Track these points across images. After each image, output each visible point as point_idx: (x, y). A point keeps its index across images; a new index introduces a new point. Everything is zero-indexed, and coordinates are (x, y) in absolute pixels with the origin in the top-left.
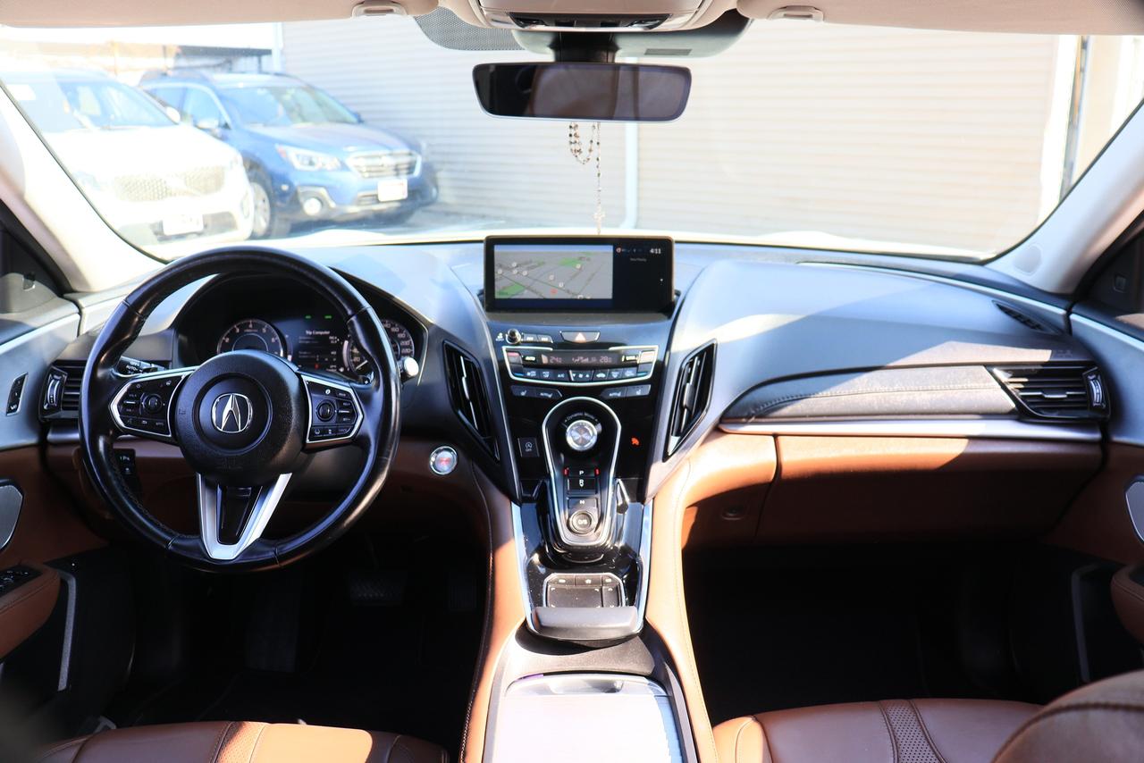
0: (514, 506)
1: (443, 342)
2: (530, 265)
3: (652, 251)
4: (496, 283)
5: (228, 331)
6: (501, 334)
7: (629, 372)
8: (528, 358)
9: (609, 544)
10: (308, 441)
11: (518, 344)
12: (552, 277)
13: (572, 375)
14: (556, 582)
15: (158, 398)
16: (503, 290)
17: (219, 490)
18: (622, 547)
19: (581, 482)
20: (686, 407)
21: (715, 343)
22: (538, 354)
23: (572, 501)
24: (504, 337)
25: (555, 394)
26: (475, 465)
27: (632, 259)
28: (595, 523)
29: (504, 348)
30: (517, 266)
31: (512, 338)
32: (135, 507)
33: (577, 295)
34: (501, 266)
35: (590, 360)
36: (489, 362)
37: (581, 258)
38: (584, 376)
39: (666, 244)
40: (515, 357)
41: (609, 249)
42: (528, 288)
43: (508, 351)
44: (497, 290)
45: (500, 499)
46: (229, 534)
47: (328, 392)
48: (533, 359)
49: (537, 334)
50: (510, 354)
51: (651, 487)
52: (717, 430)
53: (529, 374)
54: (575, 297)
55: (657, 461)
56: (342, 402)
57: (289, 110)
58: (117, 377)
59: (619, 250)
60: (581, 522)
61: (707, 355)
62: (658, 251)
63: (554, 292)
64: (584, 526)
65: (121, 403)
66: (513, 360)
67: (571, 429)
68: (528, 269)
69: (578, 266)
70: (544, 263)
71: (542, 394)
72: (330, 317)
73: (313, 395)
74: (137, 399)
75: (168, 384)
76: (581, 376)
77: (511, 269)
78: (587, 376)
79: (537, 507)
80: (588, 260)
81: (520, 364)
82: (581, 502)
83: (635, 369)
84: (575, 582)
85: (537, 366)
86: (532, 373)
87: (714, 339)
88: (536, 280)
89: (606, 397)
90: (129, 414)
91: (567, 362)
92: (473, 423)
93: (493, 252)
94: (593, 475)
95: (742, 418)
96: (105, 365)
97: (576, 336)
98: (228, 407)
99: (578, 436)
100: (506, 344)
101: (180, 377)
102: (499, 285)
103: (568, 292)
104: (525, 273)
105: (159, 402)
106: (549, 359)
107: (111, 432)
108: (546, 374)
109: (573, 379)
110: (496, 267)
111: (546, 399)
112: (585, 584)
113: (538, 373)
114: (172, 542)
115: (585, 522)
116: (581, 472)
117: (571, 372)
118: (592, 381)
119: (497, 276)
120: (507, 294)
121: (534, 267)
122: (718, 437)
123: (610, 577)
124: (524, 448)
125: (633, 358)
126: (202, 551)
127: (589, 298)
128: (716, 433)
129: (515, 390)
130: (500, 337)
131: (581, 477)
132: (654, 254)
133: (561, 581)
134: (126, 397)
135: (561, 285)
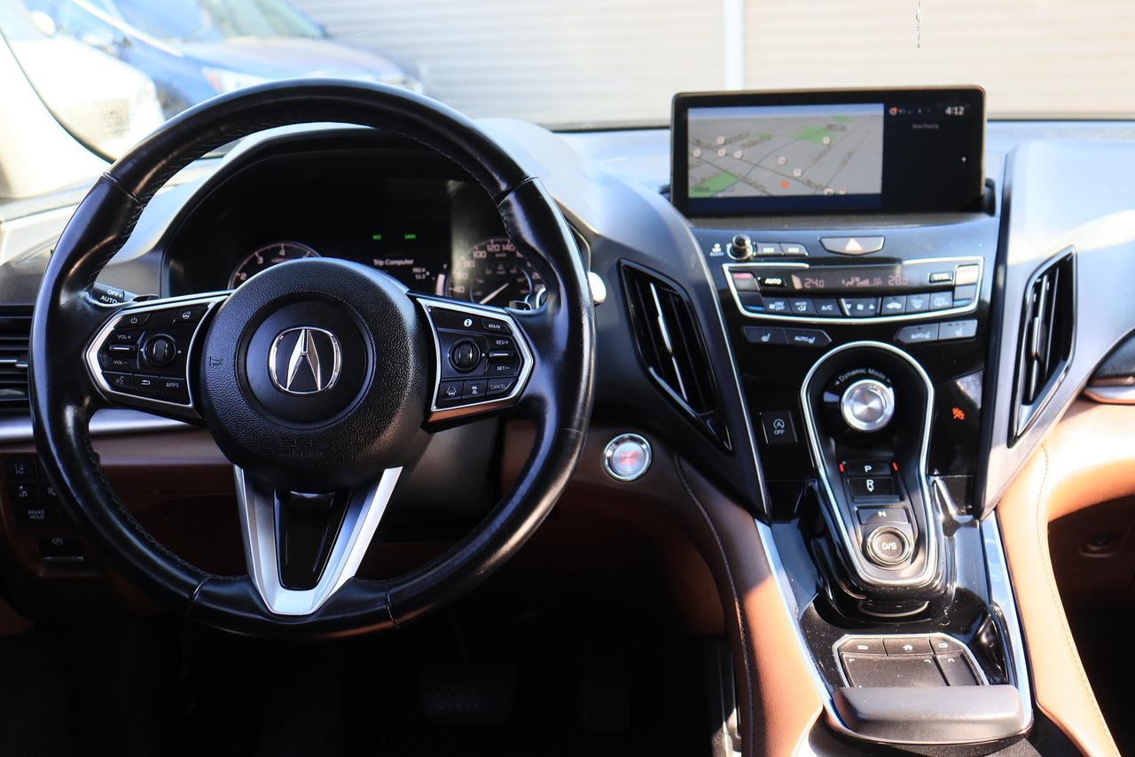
0: (761, 526)
1: (619, 263)
2: (746, 141)
3: (949, 111)
4: (691, 173)
5: (245, 262)
6: (717, 246)
7: (941, 300)
8: (769, 281)
9: (938, 584)
10: (434, 408)
11: (748, 260)
12: (782, 160)
13: (847, 307)
14: (853, 649)
15: (168, 340)
16: (703, 184)
17: (276, 501)
18: (958, 590)
19: (870, 483)
20: (1037, 357)
21: (1074, 252)
22: (785, 274)
23: (865, 514)
24: (724, 249)
25: (820, 337)
26: (683, 463)
27: (915, 126)
28: (910, 549)
29: (726, 267)
30: (725, 144)
31: (739, 251)
32: (132, 529)
33: (823, 189)
34: (698, 144)
35: (871, 282)
36: (703, 288)
37: (830, 127)
38: (866, 307)
39: (972, 98)
40: (747, 281)
41: (878, 110)
42: (744, 180)
43: (732, 271)
44: (691, 183)
45: (734, 515)
46: (299, 574)
47: (468, 323)
48: (778, 281)
49: (779, 242)
50: (736, 276)
51: (992, 489)
52: (1084, 399)
53: (772, 307)
54: (819, 193)
55: (998, 444)
56: (493, 339)
57: (219, 20)
58: (96, 306)
59: (893, 111)
60: (887, 547)
61: (1061, 274)
62: (960, 111)
63: (785, 185)
64: (890, 552)
65: (104, 350)
66: (743, 285)
67: (850, 396)
68: (744, 147)
69: (826, 140)
70: (769, 137)
71: (797, 339)
72: (412, 236)
73: (440, 329)
74: (132, 342)
75: (186, 316)
76: (860, 307)
77: (716, 148)
78: (872, 307)
79: (800, 526)
80: (843, 129)
81: (756, 291)
82: (880, 514)
83: (949, 294)
84: (886, 649)
85: (786, 293)
86: (778, 305)
87: (1072, 246)
88: (756, 165)
89: (906, 341)
90: (117, 368)
91: (833, 285)
92: (678, 391)
93: (686, 121)
94: (888, 472)
95: (1126, 376)
96: (74, 286)
97: (846, 244)
98: (298, 350)
99: (861, 409)
100: (728, 260)
101: (205, 305)
102: (694, 175)
103: (809, 183)
104: (738, 154)
105: (171, 349)
106: (803, 282)
107: (87, 401)
108: (802, 306)
109: (848, 313)
110: (690, 145)
111: (805, 346)
112: (904, 652)
113: (788, 305)
114: (201, 588)
115: (894, 545)
116: (867, 468)
117: (843, 301)
118: (880, 315)
119: (691, 161)
120: (707, 189)
121: (753, 144)
122: (1085, 409)
123: (945, 640)
124: (770, 430)
125: (945, 276)
126: (254, 603)
127: (842, 192)
128: (1081, 404)
129: (750, 334)
130: (717, 250)
131: (869, 475)
132: (953, 115)
133: (860, 647)
134: (112, 339)
135: (797, 173)
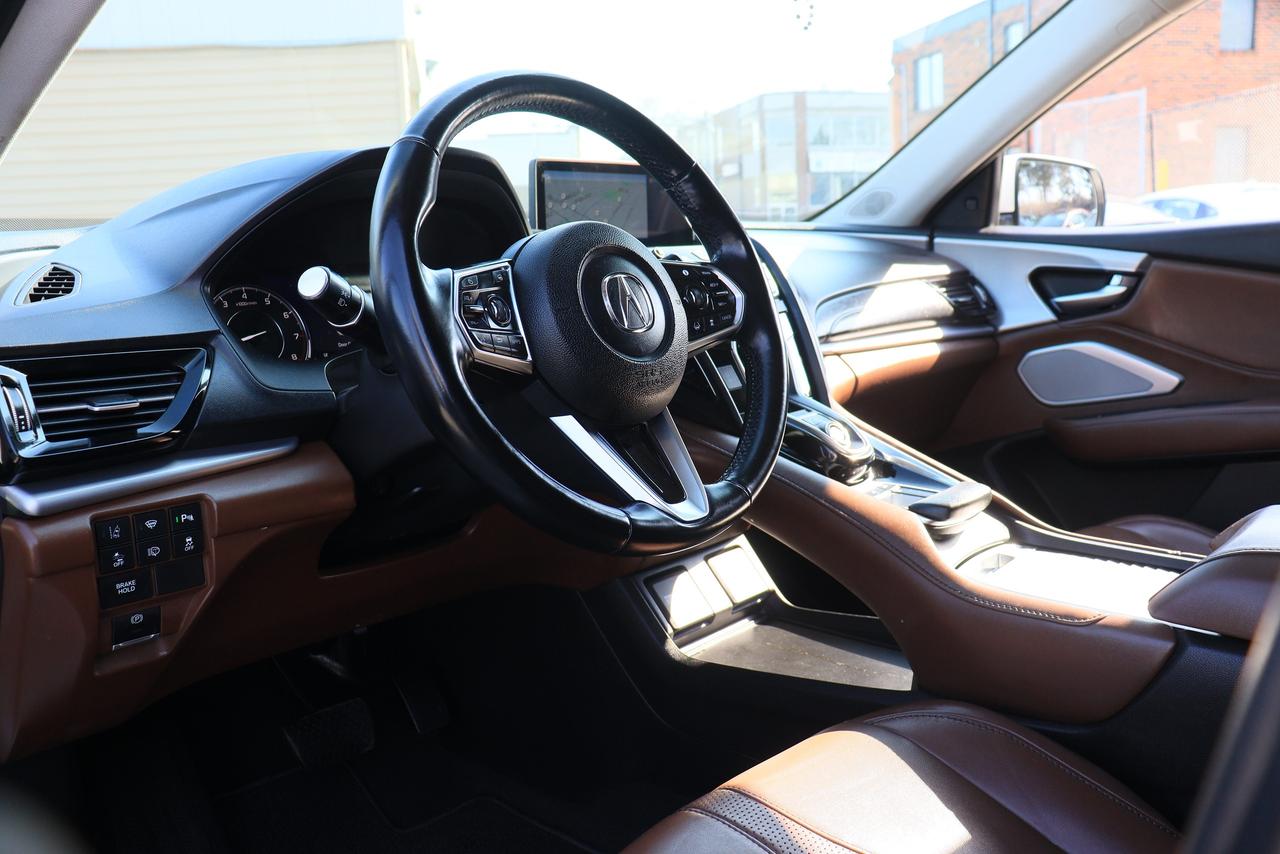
2: (577, 197)
15: (499, 300)
30: (567, 198)
34: (551, 198)
37: (621, 190)
41: (644, 180)
47: (686, 273)
56: (708, 283)
59: (652, 180)
68: (576, 202)
69: (619, 199)
70: (589, 195)
75: (500, 277)
77: (561, 202)
80: (627, 191)
93: (544, 179)
104: (573, 207)
105: (505, 307)
110: (547, 199)
119: (548, 211)
121: (582, 199)
